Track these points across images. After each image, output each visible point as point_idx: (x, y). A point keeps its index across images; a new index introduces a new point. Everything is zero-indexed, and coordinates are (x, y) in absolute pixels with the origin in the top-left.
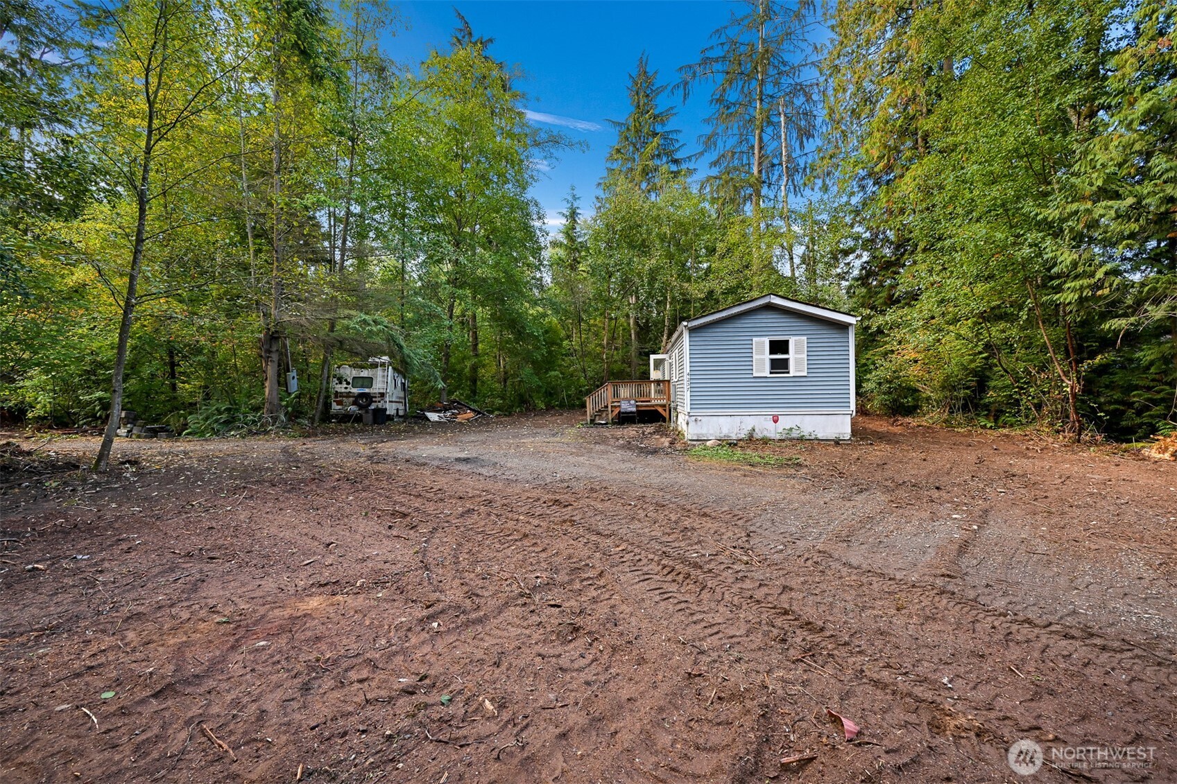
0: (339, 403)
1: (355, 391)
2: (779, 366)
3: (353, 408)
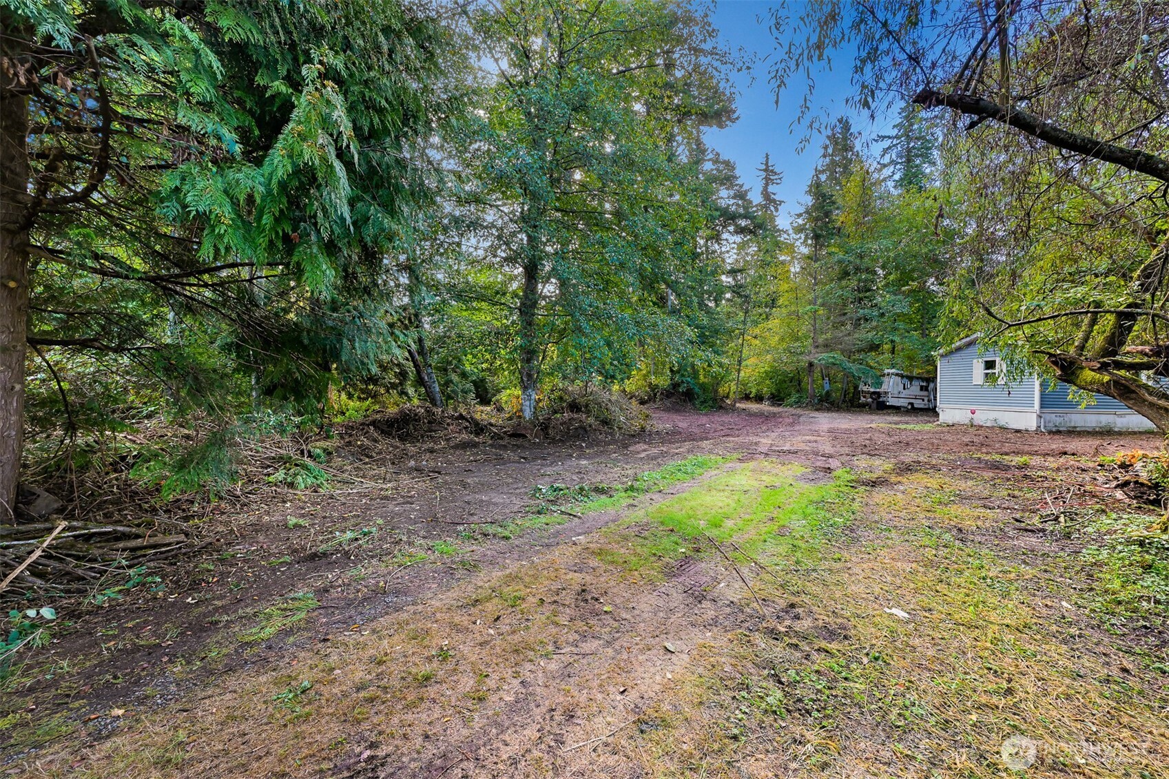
0: (864, 397)
1: (872, 390)
3: (870, 400)
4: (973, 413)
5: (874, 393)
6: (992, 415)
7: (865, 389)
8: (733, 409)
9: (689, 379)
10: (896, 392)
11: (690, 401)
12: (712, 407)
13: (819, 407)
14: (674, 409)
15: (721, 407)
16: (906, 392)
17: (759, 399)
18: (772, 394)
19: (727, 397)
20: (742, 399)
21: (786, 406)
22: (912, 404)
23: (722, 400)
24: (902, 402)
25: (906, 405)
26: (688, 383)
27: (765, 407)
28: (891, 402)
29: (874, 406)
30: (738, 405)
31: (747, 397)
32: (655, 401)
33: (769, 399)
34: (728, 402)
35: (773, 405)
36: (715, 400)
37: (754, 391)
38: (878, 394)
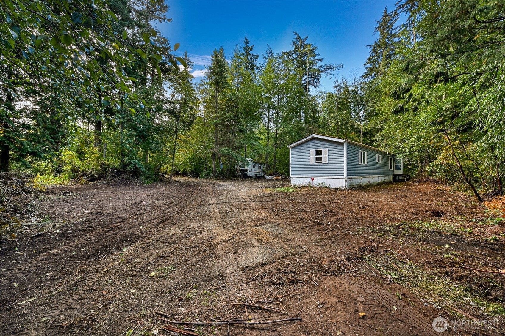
0: (237, 172)
1: (241, 168)
2: (319, 160)
3: (240, 173)
4: (313, 180)
5: (242, 170)
6: (321, 181)
7: (238, 168)
8: (170, 181)
9: (136, 161)
10: (251, 169)
11: (137, 177)
12: (155, 181)
13: (218, 177)
14: (123, 184)
15: (161, 180)
16: (254, 169)
17: (185, 174)
18: (192, 171)
19: (166, 173)
20: (175, 174)
21: (201, 178)
22: (256, 175)
23: (162, 175)
24: (252, 174)
25: (254, 175)
26: (135, 163)
27: (188, 179)
28: (249, 174)
29: (242, 176)
30: (173, 178)
31: (178, 173)
32: (105, 178)
33: (191, 174)
34: (167, 176)
35: (194, 177)
36: (157, 176)
37: (182, 169)
38: (244, 170)
